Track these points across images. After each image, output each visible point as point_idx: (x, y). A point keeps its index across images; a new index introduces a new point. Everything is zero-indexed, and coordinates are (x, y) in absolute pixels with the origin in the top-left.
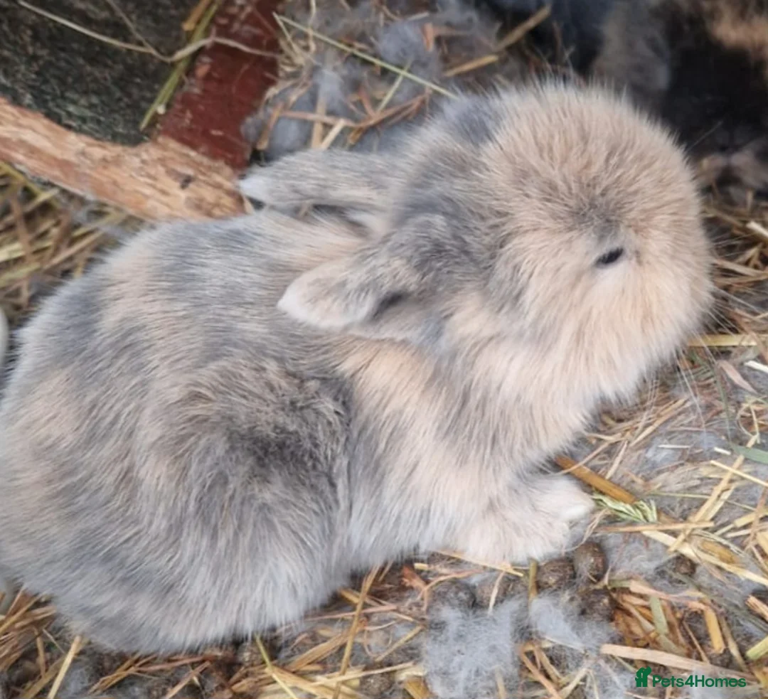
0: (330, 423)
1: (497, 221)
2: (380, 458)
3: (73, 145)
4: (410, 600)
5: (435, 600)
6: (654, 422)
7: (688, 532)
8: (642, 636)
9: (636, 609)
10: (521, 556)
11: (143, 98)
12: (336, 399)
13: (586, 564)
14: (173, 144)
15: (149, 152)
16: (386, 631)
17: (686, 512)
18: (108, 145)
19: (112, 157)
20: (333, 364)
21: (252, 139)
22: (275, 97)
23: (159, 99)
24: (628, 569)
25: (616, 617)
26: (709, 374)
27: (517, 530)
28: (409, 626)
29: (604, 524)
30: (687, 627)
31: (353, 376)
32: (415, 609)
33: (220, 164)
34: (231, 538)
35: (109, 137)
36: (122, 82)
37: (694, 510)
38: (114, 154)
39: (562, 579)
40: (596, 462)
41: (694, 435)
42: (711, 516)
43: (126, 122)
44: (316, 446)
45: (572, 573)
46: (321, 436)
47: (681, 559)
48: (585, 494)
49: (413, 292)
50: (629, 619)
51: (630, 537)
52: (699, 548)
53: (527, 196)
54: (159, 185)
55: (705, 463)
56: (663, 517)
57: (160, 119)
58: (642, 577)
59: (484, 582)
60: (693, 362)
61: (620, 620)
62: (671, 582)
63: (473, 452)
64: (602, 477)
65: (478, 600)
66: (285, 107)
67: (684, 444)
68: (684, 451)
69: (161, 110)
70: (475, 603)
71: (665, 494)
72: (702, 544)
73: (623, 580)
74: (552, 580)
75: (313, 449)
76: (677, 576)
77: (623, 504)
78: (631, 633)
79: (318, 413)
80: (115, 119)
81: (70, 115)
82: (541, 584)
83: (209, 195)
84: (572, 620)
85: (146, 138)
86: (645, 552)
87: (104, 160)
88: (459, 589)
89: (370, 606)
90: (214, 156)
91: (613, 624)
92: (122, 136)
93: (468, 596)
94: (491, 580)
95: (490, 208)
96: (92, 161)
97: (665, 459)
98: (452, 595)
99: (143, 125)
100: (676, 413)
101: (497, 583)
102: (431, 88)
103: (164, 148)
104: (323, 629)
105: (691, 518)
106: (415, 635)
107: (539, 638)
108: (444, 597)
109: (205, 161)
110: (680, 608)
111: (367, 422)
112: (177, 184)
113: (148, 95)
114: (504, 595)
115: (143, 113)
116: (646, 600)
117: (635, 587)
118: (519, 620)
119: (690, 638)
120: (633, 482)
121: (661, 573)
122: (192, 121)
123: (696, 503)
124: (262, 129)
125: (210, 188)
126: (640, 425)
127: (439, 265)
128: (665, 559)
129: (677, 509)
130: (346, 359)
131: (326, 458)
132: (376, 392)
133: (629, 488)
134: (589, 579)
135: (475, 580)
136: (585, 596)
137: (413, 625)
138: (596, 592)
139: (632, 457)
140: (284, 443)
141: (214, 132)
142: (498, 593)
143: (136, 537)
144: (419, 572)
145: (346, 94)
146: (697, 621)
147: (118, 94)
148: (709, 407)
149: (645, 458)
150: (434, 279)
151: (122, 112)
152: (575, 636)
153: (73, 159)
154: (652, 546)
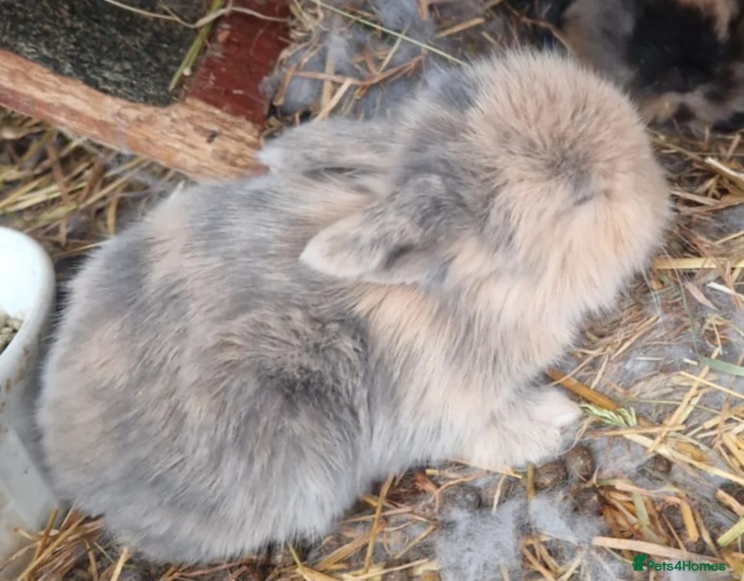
0: (349, 360)
1: (488, 175)
2: (396, 383)
3: (110, 107)
4: (423, 503)
5: (445, 503)
6: (631, 337)
7: (664, 434)
8: (627, 527)
9: (622, 504)
10: (520, 461)
11: (171, 62)
12: (354, 338)
13: (577, 466)
14: (200, 104)
15: (178, 111)
16: (404, 531)
17: (661, 417)
18: (142, 106)
19: (145, 117)
20: (350, 305)
21: (269, 96)
22: (289, 58)
23: (184, 62)
24: (612, 469)
25: (604, 512)
26: (676, 294)
27: (515, 437)
28: (423, 526)
29: (591, 429)
30: (665, 518)
31: (368, 314)
32: (428, 511)
33: (242, 120)
34: (266, 463)
35: (142, 99)
36: (151, 49)
37: (668, 414)
38: (146, 115)
39: (555, 480)
40: (582, 373)
41: (666, 348)
42: (683, 419)
43: (156, 84)
44: (338, 382)
45: (565, 474)
46: (341, 373)
47: (658, 458)
48: (574, 404)
49: (417, 245)
50: (615, 512)
51: (614, 440)
52: (673, 449)
53: (511, 152)
54: (187, 140)
55: (676, 373)
56: (642, 422)
57: (186, 80)
58: (626, 476)
59: (487, 485)
60: (662, 283)
61: (609, 514)
62: (650, 480)
63: (477, 373)
64: (588, 387)
65: (484, 501)
66: (298, 69)
67: (658, 357)
68: (657, 362)
69: (187, 72)
70: (481, 504)
71: (643, 401)
72: (676, 445)
73: (609, 478)
74: (547, 481)
75: (336, 385)
76: (656, 474)
77: (606, 411)
78: (618, 525)
79: (338, 351)
80: (146, 83)
81: (105, 80)
82: (539, 485)
83: (233, 147)
84: (567, 517)
85: (175, 98)
86: (627, 454)
87: (138, 120)
88: (466, 492)
89: (388, 509)
90: (236, 113)
91: (602, 518)
92: (153, 97)
93: (474, 498)
94: (494, 482)
95: (481, 166)
96: (128, 121)
97: (642, 370)
98: (460, 497)
99: (172, 86)
100: (649, 328)
101: (500, 484)
102: (426, 49)
103: (193, 108)
104: (347, 530)
105: (666, 422)
106: (429, 534)
107: (538, 533)
108: (453, 499)
109: (229, 118)
110: (659, 502)
111: (382, 354)
112: (205, 139)
113: (175, 59)
114: (506, 496)
115: (171, 75)
116: (629, 496)
117: (620, 485)
118: (520, 518)
119: (669, 528)
120: (615, 390)
121: (642, 471)
122: (216, 83)
123: (669, 409)
124: (277, 87)
125: (233, 141)
126: (620, 340)
127: (438, 219)
128: (645, 459)
129: (653, 414)
130: (361, 300)
131: (348, 392)
132: (389, 327)
133: (611, 396)
134: (580, 479)
135: (480, 483)
136: (577, 495)
137: (427, 524)
138: (586, 490)
139: (613, 369)
140: (309, 383)
141: (235, 92)
142: (501, 494)
143: (182, 464)
144: (431, 477)
145: (351, 56)
146: (674, 514)
147: (148, 60)
148: (678, 323)
149: (625, 369)
150: (434, 232)
151: (153, 76)
152: (570, 531)
153: (110, 120)
154: (633, 448)
